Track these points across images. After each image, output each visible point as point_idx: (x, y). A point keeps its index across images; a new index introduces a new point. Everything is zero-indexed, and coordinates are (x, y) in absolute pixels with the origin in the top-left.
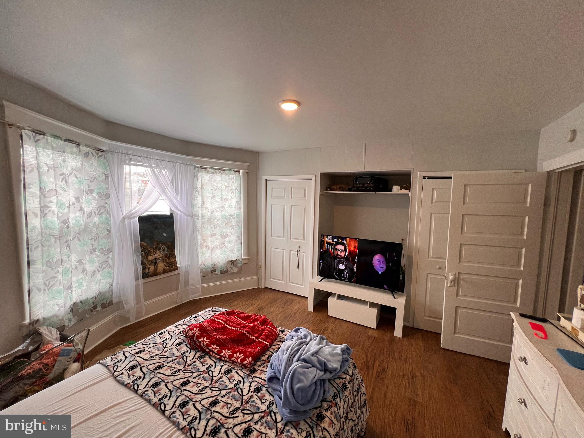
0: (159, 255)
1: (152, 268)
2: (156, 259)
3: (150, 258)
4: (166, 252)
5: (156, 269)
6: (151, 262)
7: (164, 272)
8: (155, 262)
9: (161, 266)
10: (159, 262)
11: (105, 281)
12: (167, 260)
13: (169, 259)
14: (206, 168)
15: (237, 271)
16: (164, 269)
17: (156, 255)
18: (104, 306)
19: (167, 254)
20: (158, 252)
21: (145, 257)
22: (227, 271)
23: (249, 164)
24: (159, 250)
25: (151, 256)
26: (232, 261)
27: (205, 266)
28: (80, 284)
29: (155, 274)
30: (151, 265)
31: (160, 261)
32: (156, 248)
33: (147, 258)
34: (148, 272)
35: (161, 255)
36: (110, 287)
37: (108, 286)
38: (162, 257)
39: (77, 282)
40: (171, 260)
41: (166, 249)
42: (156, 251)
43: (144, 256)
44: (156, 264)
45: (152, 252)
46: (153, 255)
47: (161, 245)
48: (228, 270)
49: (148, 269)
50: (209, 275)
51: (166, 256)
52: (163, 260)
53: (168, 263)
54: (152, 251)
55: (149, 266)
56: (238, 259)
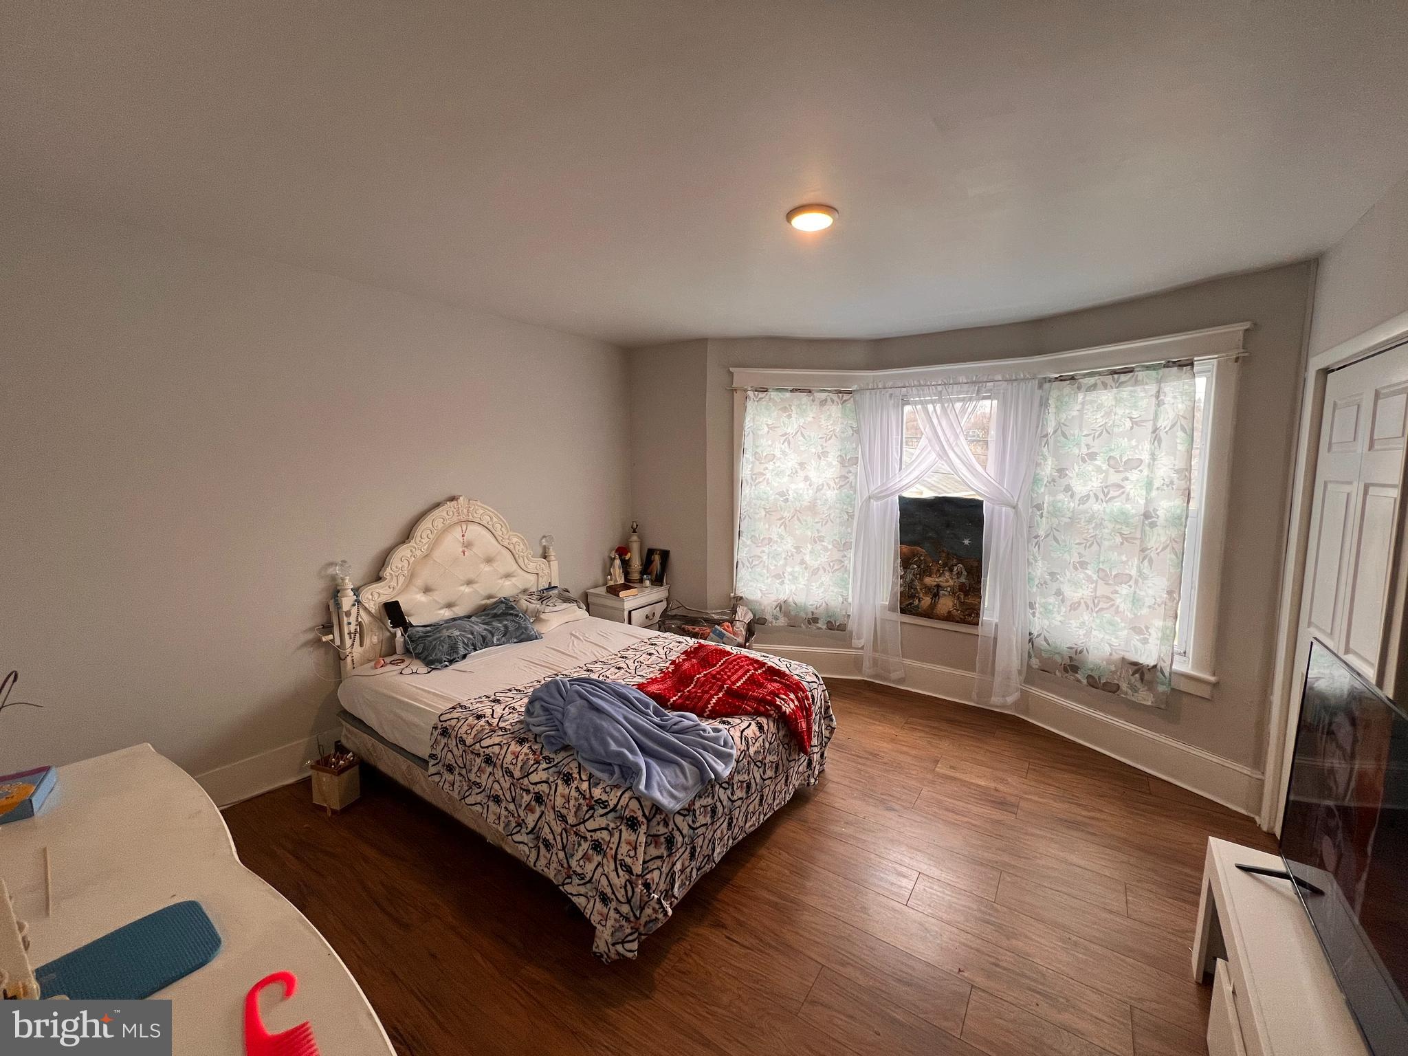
0: (947, 580)
1: (927, 601)
2: (938, 586)
3: (928, 581)
4: (963, 580)
5: (933, 606)
6: (928, 589)
7: (949, 618)
8: (935, 592)
9: (946, 604)
10: (944, 595)
11: (836, 590)
12: (962, 597)
13: (966, 595)
14: (1073, 378)
15: (1150, 704)
16: (949, 612)
17: (941, 579)
18: (831, 626)
19: (964, 583)
20: (947, 574)
21: (918, 576)
22: (1111, 688)
23: (1247, 325)
24: (951, 570)
25: (931, 579)
26: (1135, 664)
27: (1049, 644)
28: (795, 579)
29: (929, 614)
30: (926, 594)
31: (946, 593)
32: (945, 565)
33: (921, 579)
34: (917, 607)
35: (951, 583)
36: (843, 603)
37: (841, 599)
38: (953, 588)
39: (791, 574)
40: (970, 600)
41: (965, 573)
42: (943, 571)
43: (917, 574)
44: (936, 596)
45: (935, 571)
46: (935, 576)
47: (955, 561)
48: (1118, 687)
49: (919, 601)
50: (1057, 672)
51: (962, 587)
52: (953, 593)
53: (962, 604)
54: (934, 569)
55: (921, 595)
56: (1158, 667)
